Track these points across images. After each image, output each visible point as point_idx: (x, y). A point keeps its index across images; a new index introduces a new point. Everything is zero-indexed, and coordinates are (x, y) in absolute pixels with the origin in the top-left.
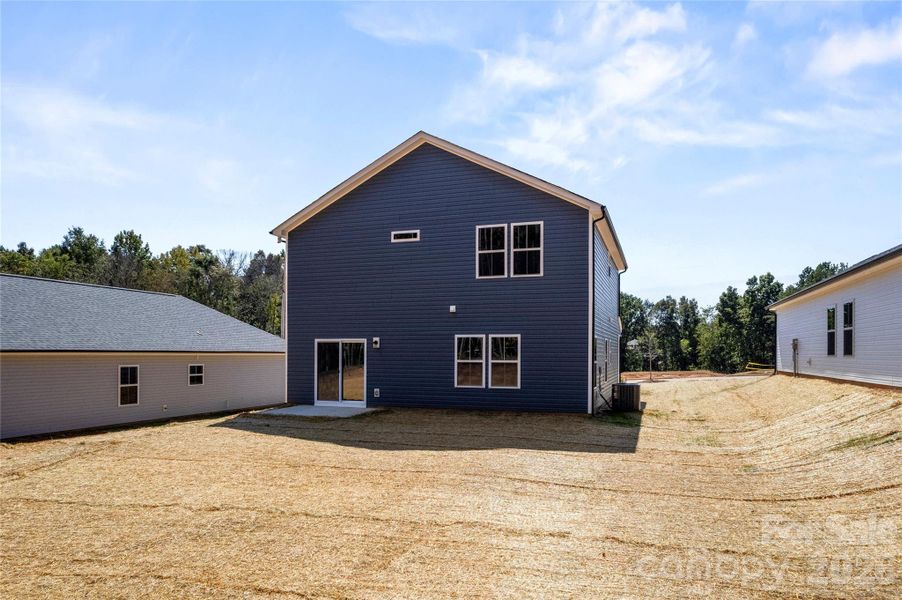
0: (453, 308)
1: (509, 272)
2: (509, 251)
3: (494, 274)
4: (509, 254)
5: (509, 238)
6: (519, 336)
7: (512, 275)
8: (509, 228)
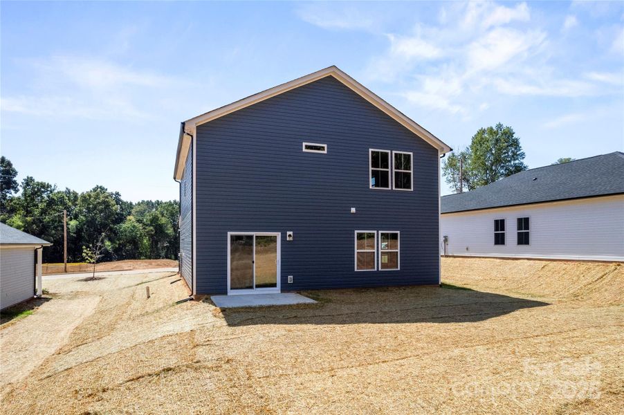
0: (353, 210)
1: (392, 186)
2: (392, 170)
3: (381, 187)
4: (392, 173)
5: (392, 161)
6: (398, 232)
7: (394, 188)
8: (392, 154)
